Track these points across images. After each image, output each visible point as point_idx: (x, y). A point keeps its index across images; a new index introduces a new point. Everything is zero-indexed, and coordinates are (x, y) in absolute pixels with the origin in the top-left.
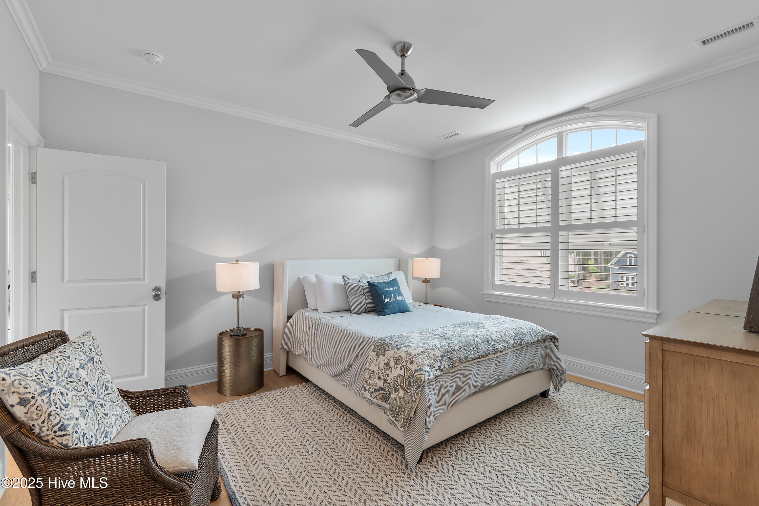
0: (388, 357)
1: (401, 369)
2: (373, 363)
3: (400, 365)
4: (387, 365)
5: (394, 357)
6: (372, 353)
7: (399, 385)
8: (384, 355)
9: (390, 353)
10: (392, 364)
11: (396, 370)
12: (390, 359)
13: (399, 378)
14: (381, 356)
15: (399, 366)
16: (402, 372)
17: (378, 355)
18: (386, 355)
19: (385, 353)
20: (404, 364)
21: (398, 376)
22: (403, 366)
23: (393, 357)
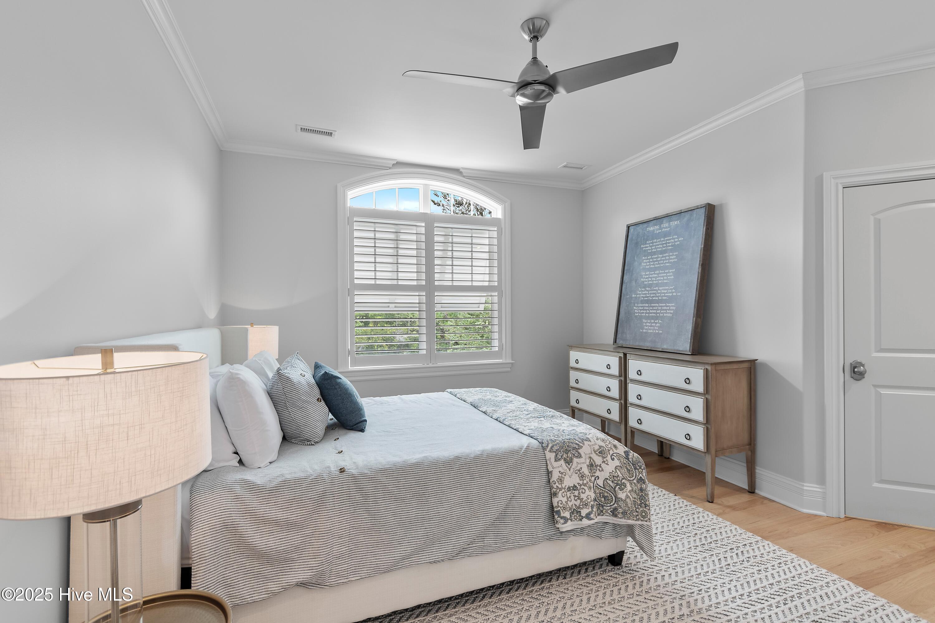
0: (587, 456)
1: (613, 459)
2: (565, 475)
3: (609, 456)
4: (592, 466)
5: (595, 452)
6: (556, 464)
7: (623, 479)
8: (580, 456)
9: (585, 450)
10: (598, 460)
11: (607, 464)
12: (591, 456)
13: (618, 471)
14: (575, 460)
15: (609, 458)
16: (617, 463)
17: (569, 462)
18: (583, 455)
19: (579, 453)
20: (611, 452)
21: (616, 470)
22: (612, 455)
23: (593, 452)
